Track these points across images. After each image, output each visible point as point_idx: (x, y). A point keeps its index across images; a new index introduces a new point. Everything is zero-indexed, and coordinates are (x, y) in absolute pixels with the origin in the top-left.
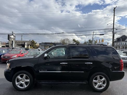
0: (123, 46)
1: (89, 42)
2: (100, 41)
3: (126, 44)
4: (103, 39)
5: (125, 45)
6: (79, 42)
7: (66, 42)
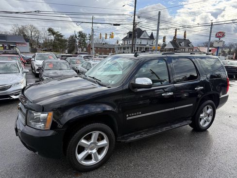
0: (138, 46)
1: (79, 36)
2: (106, 36)
3: (141, 43)
4: (113, 34)
5: (139, 45)
6: (62, 36)
7: (30, 33)
